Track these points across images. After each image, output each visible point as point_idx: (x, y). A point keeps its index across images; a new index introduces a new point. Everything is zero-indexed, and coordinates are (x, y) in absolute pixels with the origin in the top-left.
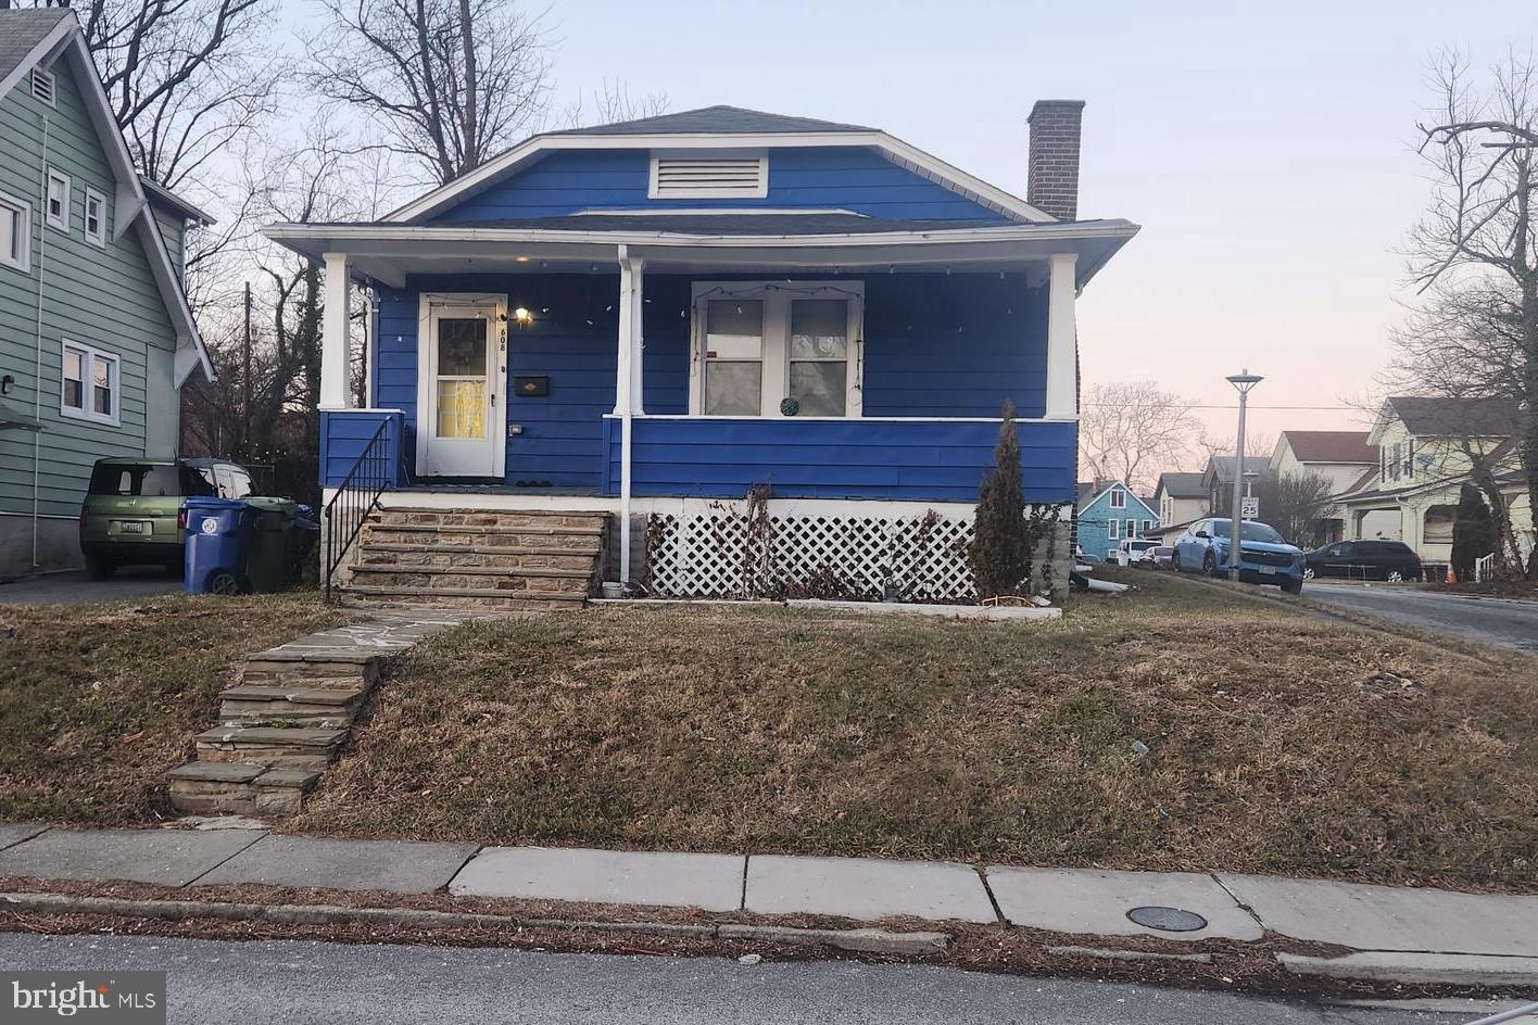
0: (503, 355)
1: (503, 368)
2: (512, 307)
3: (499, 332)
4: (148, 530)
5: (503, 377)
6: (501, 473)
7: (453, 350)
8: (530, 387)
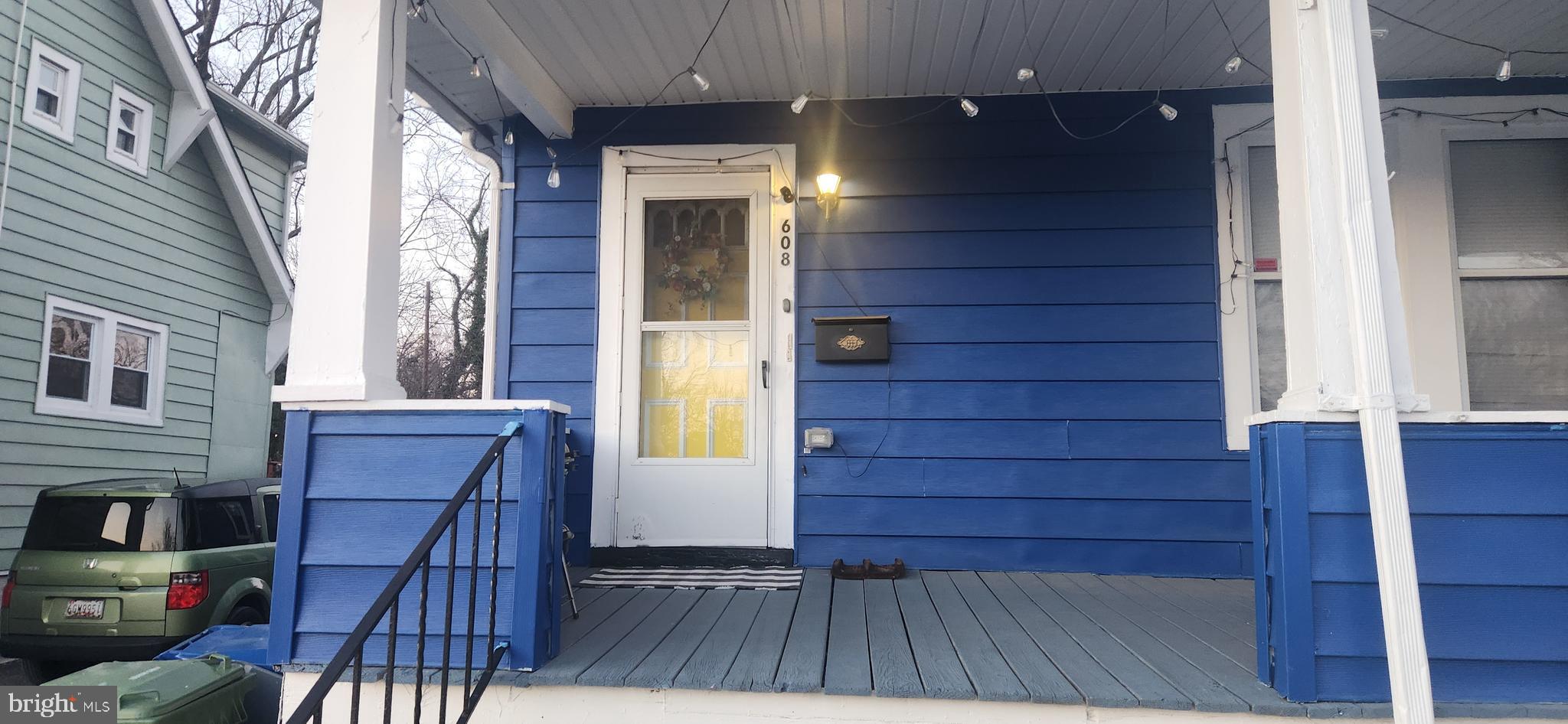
0: (787, 277)
1: (787, 301)
2: (805, 169)
3: (776, 227)
4: (113, 616)
5: (787, 323)
6: (784, 538)
7: (675, 268)
8: (851, 342)
